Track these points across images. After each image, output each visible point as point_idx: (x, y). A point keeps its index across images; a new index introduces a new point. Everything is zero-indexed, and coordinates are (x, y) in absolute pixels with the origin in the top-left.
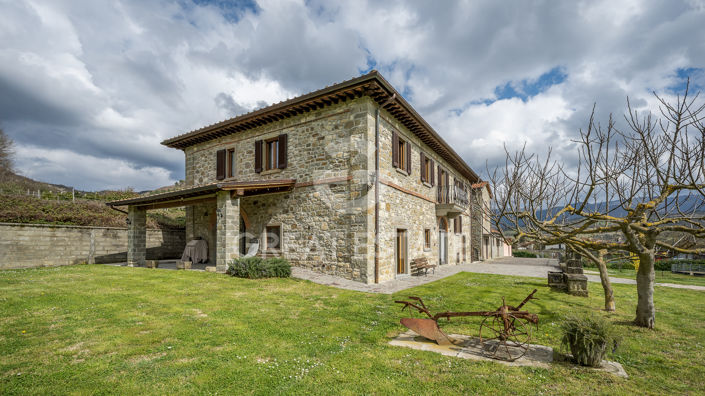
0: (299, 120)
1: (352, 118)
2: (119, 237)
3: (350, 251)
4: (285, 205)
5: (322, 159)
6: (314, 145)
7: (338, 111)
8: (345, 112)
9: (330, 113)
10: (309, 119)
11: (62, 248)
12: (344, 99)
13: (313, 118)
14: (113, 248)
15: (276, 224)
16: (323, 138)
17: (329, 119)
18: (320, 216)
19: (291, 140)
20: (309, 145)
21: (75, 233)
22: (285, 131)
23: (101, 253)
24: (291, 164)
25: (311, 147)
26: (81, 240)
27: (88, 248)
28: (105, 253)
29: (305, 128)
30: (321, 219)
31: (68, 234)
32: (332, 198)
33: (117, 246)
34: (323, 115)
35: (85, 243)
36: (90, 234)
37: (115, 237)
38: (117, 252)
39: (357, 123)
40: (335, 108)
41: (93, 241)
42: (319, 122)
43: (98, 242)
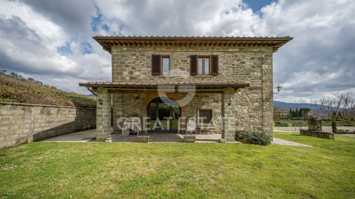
0: (227, 49)
1: (263, 56)
2: (51, 114)
3: (262, 125)
4: (216, 97)
5: (243, 74)
6: (237, 65)
7: (255, 50)
8: (259, 52)
9: (249, 50)
10: (233, 50)
11: (6, 128)
12: (259, 45)
13: (237, 50)
14: (47, 124)
15: (209, 108)
16: (244, 63)
17: (248, 53)
18: (242, 105)
19: (220, 60)
20: (234, 65)
21: (19, 111)
22: (215, 54)
23: (38, 130)
24: (220, 74)
25: (235, 66)
26: (23, 118)
27: (28, 126)
28: (40, 130)
29: (231, 55)
30: (243, 107)
31: (13, 111)
32: (250, 96)
33: (49, 122)
34: (244, 50)
35: (26, 121)
36: (31, 112)
37: (49, 114)
38: (49, 128)
39: (267, 59)
40: (252, 48)
41: (32, 119)
42: (241, 53)
43: (37, 119)
